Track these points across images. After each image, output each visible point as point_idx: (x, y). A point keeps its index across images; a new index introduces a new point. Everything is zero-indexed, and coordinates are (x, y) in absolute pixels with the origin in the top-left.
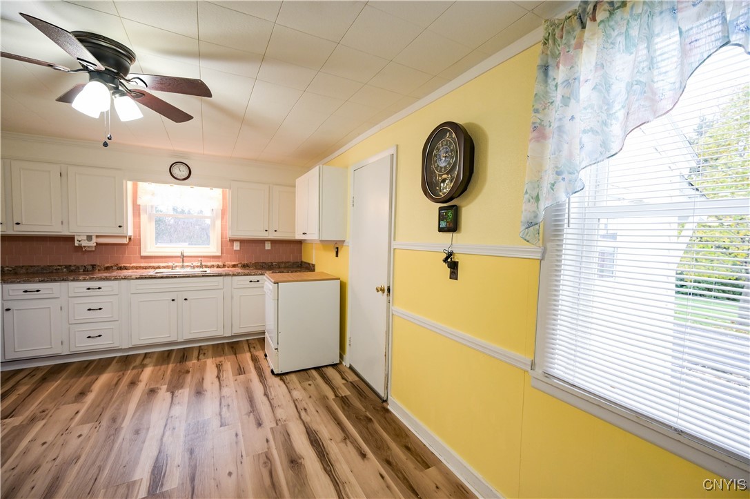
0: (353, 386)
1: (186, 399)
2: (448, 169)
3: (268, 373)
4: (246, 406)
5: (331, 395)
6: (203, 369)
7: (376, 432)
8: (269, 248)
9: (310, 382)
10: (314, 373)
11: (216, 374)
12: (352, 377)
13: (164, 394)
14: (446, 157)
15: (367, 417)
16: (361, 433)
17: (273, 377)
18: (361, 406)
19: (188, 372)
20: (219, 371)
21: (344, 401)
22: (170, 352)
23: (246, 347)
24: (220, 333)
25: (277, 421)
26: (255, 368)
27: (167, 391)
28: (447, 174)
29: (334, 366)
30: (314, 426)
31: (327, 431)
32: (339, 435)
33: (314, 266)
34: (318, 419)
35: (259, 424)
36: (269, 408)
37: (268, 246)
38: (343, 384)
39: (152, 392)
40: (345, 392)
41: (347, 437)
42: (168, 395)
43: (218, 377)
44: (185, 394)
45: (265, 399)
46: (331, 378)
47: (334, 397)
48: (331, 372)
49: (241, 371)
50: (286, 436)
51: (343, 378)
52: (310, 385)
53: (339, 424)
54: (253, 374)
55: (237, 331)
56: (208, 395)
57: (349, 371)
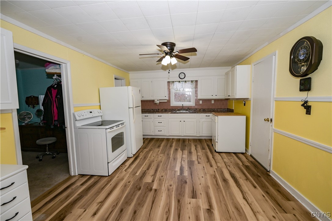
0: (251, 162)
1: (186, 154)
2: (305, 60)
3: (214, 151)
4: (206, 160)
5: (241, 164)
6: (190, 145)
7: (262, 181)
8: (213, 103)
9: (231, 157)
10: (233, 155)
11: (195, 148)
12: (251, 159)
13: (179, 151)
14: (303, 54)
15: (258, 175)
16: (254, 180)
17: (216, 152)
18: (255, 171)
19: (186, 146)
20: (196, 147)
21: (247, 167)
22: (180, 139)
23: (205, 141)
24: (195, 135)
25: (218, 167)
26: (209, 149)
27: (181, 150)
28: (305, 62)
29: (242, 153)
30: (233, 172)
31: (238, 175)
32: (244, 178)
33: (233, 110)
34: (235, 170)
35: (211, 166)
36: (215, 162)
37: (213, 102)
38: (247, 161)
39: (176, 150)
40: (248, 164)
41: (247, 179)
42: (181, 151)
43: (196, 149)
44: (186, 152)
45: (213, 159)
46: (241, 158)
47: (242, 164)
48: (241, 156)
49: (203, 148)
50: (222, 172)
51: (247, 159)
52: (231, 158)
53: (244, 174)
54: (208, 151)
55: (201, 135)
56: (193, 154)
57: (250, 157)
